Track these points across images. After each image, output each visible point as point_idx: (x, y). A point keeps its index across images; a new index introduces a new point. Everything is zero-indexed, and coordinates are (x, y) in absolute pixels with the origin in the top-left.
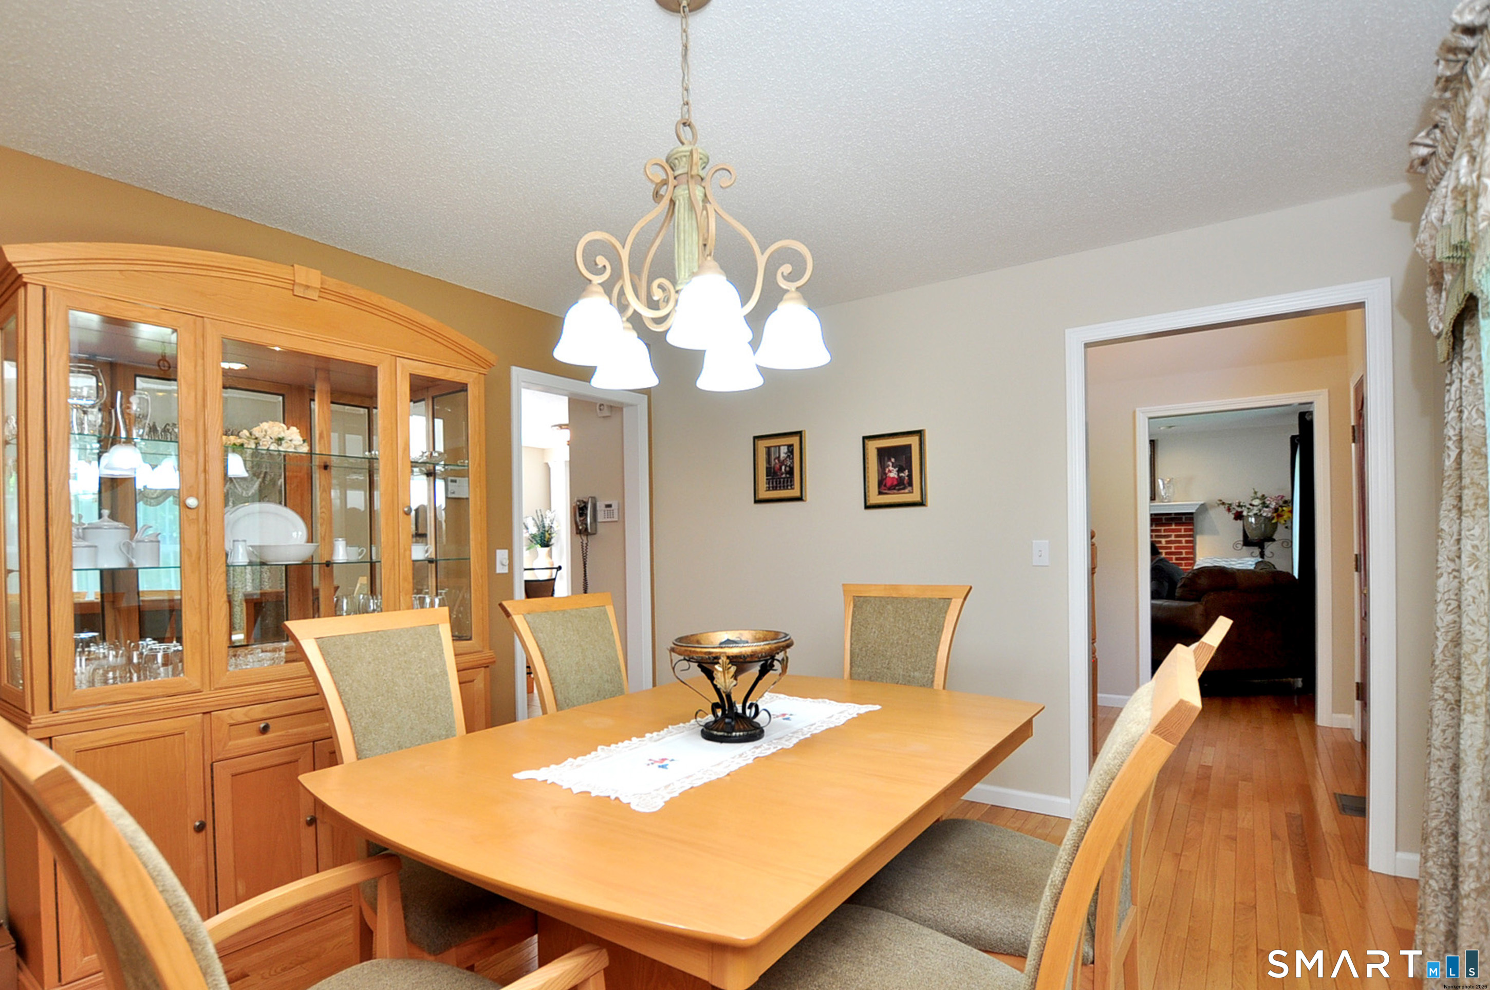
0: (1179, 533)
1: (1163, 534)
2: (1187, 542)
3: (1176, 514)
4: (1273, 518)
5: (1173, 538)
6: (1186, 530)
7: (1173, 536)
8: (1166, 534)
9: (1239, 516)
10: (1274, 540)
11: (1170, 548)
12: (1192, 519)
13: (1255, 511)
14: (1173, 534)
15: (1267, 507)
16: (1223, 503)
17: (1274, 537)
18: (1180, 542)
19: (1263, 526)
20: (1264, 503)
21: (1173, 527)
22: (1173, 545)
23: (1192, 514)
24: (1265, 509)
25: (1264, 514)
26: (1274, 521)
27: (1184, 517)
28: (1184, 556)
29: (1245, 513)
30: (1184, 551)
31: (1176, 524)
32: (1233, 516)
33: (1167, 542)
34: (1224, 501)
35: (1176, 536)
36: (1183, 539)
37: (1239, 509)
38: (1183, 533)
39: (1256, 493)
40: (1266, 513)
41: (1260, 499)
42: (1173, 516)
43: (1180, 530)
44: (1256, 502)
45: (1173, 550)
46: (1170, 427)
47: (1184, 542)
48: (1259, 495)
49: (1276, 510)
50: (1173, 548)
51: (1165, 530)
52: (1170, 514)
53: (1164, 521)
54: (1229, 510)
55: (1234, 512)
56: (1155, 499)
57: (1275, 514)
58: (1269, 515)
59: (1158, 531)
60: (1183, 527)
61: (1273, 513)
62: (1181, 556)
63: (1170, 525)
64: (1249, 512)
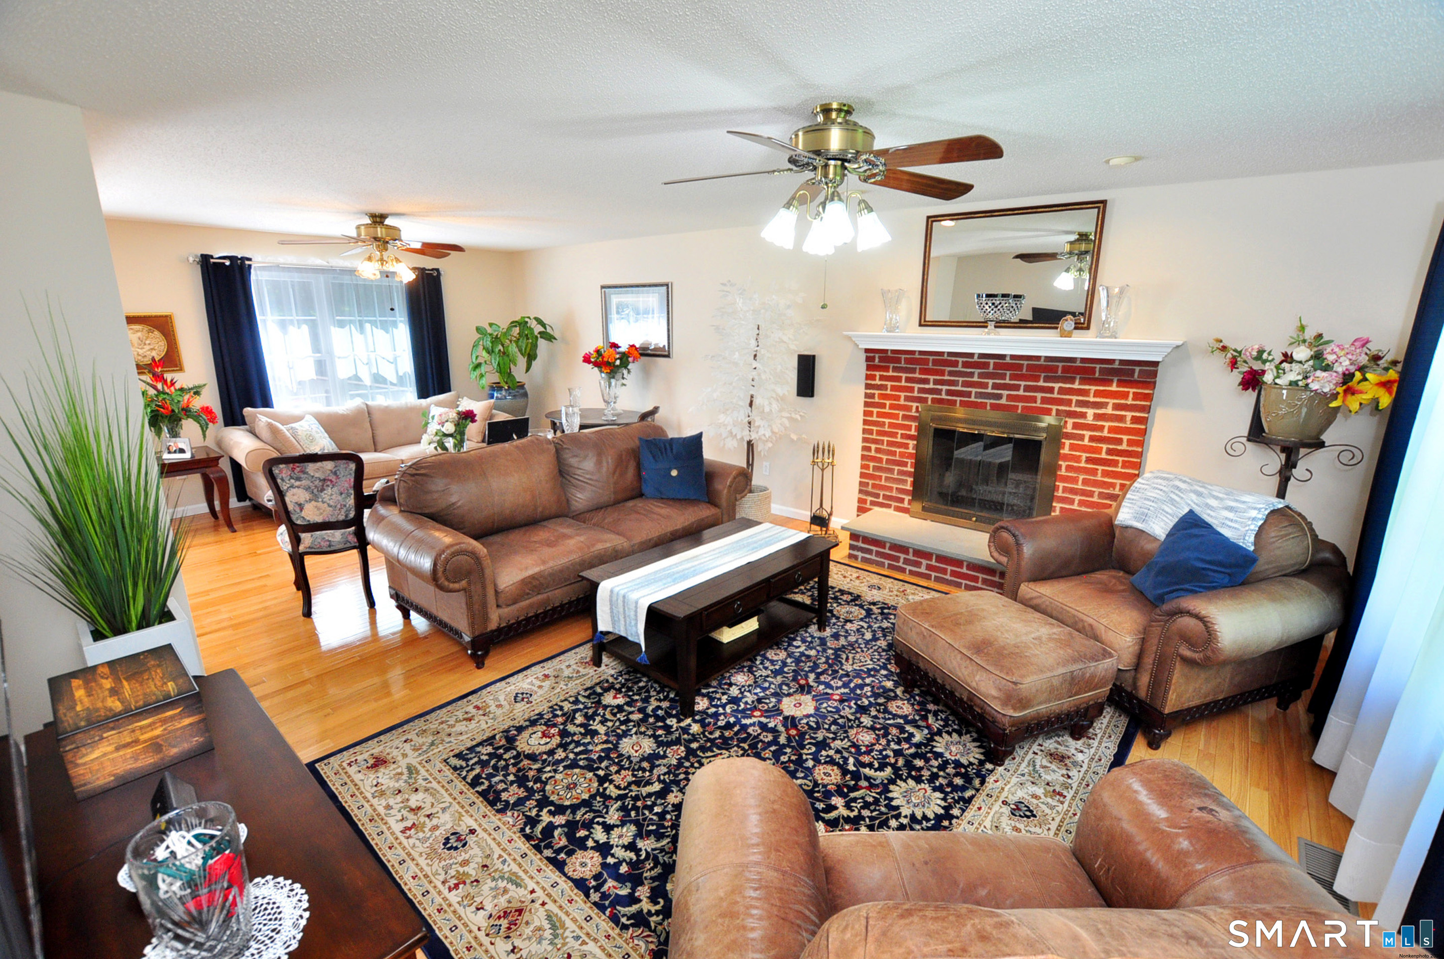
1: (1092, 399)
2: (1135, 420)
3: (1122, 362)
4: (1335, 396)
5: (1109, 410)
6: (1136, 396)
7: (1110, 406)
9: (1252, 381)
10: (1321, 445)
11: (1101, 428)
12: (1155, 374)
13: (1292, 377)
14: (1112, 401)
15: (1327, 368)
16: (1224, 348)
17: (1324, 437)
18: (1121, 419)
19: (1304, 410)
20: (1318, 356)
21: (1114, 388)
22: (1107, 424)
23: (1156, 364)
24: (1319, 373)
25: (1314, 386)
26: (1334, 404)
27: (1137, 369)
28: (1124, 447)
29: (1268, 378)
30: (1125, 438)
31: (1121, 383)
32: (1239, 378)
33: (1097, 417)
34: (1226, 343)
35: (1117, 407)
36: (1129, 415)
37: (1257, 366)
38: (1130, 401)
39: (1302, 328)
40: (1323, 382)
41: (1310, 345)
42: (1116, 365)
43: (1125, 395)
44: (1302, 353)
45: (1105, 433)
46: (1137, 159)
47: (1128, 419)
48: (1309, 334)
49: (1347, 377)
50: (1106, 430)
51: (1097, 394)
52: (1112, 361)
53: (1097, 375)
54: (1233, 364)
55: (1245, 369)
56: (1088, 328)
57: (1340, 390)
58: (1326, 390)
59: (1085, 393)
60: (1132, 391)
61: (1336, 385)
62: (1119, 448)
63: (1109, 382)
64: (1278, 377)
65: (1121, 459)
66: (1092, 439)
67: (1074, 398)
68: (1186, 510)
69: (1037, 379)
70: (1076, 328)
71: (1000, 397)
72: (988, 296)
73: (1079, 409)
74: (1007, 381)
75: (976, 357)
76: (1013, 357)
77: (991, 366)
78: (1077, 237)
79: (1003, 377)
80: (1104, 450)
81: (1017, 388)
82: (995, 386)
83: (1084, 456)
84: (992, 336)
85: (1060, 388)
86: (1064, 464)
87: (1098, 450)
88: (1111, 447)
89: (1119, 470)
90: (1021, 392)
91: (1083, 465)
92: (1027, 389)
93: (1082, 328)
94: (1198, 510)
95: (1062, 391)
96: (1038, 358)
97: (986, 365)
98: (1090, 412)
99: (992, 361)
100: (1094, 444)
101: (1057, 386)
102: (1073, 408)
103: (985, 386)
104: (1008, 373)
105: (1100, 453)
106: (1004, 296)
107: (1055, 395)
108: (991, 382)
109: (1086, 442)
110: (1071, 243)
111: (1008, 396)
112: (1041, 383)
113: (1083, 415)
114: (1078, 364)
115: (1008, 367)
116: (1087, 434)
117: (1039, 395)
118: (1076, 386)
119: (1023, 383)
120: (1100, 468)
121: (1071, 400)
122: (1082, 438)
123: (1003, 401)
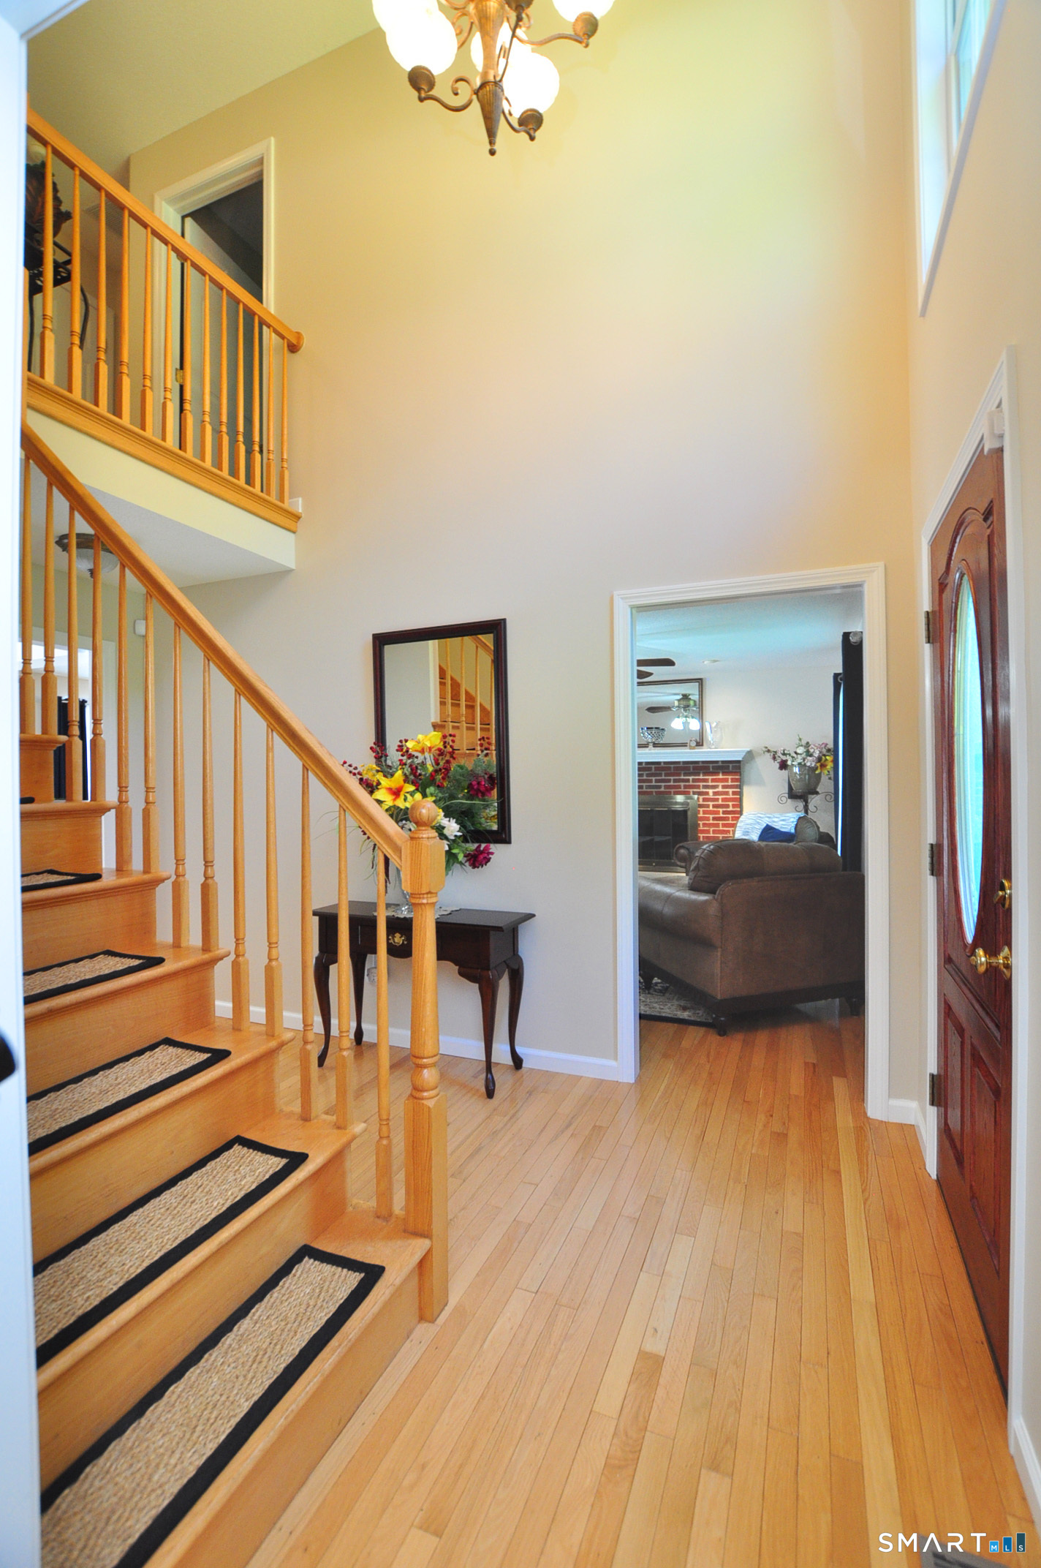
0: (726, 784)
1: (710, 784)
2: (734, 793)
3: (723, 762)
4: (817, 768)
5: (720, 789)
6: (733, 780)
7: (720, 787)
8: (713, 784)
9: (783, 765)
10: (817, 793)
11: (717, 800)
12: (739, 768)
13: (799, 761)
14: (721, 784)
15: (811, 755)
16: (769, 751)
17: (818, 790)
18: (727, 793)
19: (807, 777)
20: (808, 751)
21: (721, 776)
22: (720, 797)
23: (739, 762)
24: (809, 758)
25: (808, 764)
26: (817, 772)
27: (731, 765)
28: (731, 809)
29: (789, 763)
30: (731, 804)
31: (724, 773)
32: (778, 765)
33: (715, 793)
34: (770, 749)
35: (724, 787)
36: (731, 791)
37: (784, 758)
38: (730, 783)
39: (800, 740)
40: (810, 762)
41: (805, 747)
42: (720, 764)
43: (726, 780)
44: (800, 750)
45: (720, 802)
47: (731, 793)
48: (804, 742)
49: (819, 759)
50: (720, 800)
51: (713, 780)
52: (717, 762)
53: (711, 770)
54: (774, 758)
55: (779, 760)
56: (702, 745)
57: (818, 765)
58: (813, 765)
59: (706, 780)
60: (730, 777)
61: (816, 763)
62: (728, 810)
63: (717, 774)
64: (793, 761)
65: (730, 816)
66: (714, 806)
67: (701, 784)
68: (765, 825)
69: (679, 775)
70: (697, 745)
71: (660, 787)
72: (648, 728)
73: (705, 790)
74: (663, 777)
75: (644, 764)
76: (665, 763)
77: (653, 769)
78: (681, 697)
79: (661, 775)
80: (721, 812)
81: (669, 781)
82: (656, 781)
83: (711, 816)
84: (653, 751)
85: (693, 779)
86: (701, 823)
87: (718, 812)
88: (724, 809)
89: (731, 822)
90: (672, 783)
91: (711, 822)
92: (675, 781)
93: (700, 745)
94: (770, 824)
95: (694, 780)
96: (679, 763)
97: (650, 769)
98: (711, 791)
99: (653, 766)
100: (715, 809)
101: (691, 778)
102: (702, 790)
103: (651, 781)
104: (663, 772)
105: (719, 814)
106: (656, 728)
107: (691, 783)
108: (654, 779)
109: (711, 808)
110: (679, 700)
111: (665, 786)
112: (682, 777)
113: (707, 793)
114: (701, 765)
115: (663, 769)
116: (711, 804)
117: (682, 784)
118: (701, 777)
119: (672, 778)
120: (721, 822)
121: (699, 786)
122: (708, 806)
123: (662, 789)
